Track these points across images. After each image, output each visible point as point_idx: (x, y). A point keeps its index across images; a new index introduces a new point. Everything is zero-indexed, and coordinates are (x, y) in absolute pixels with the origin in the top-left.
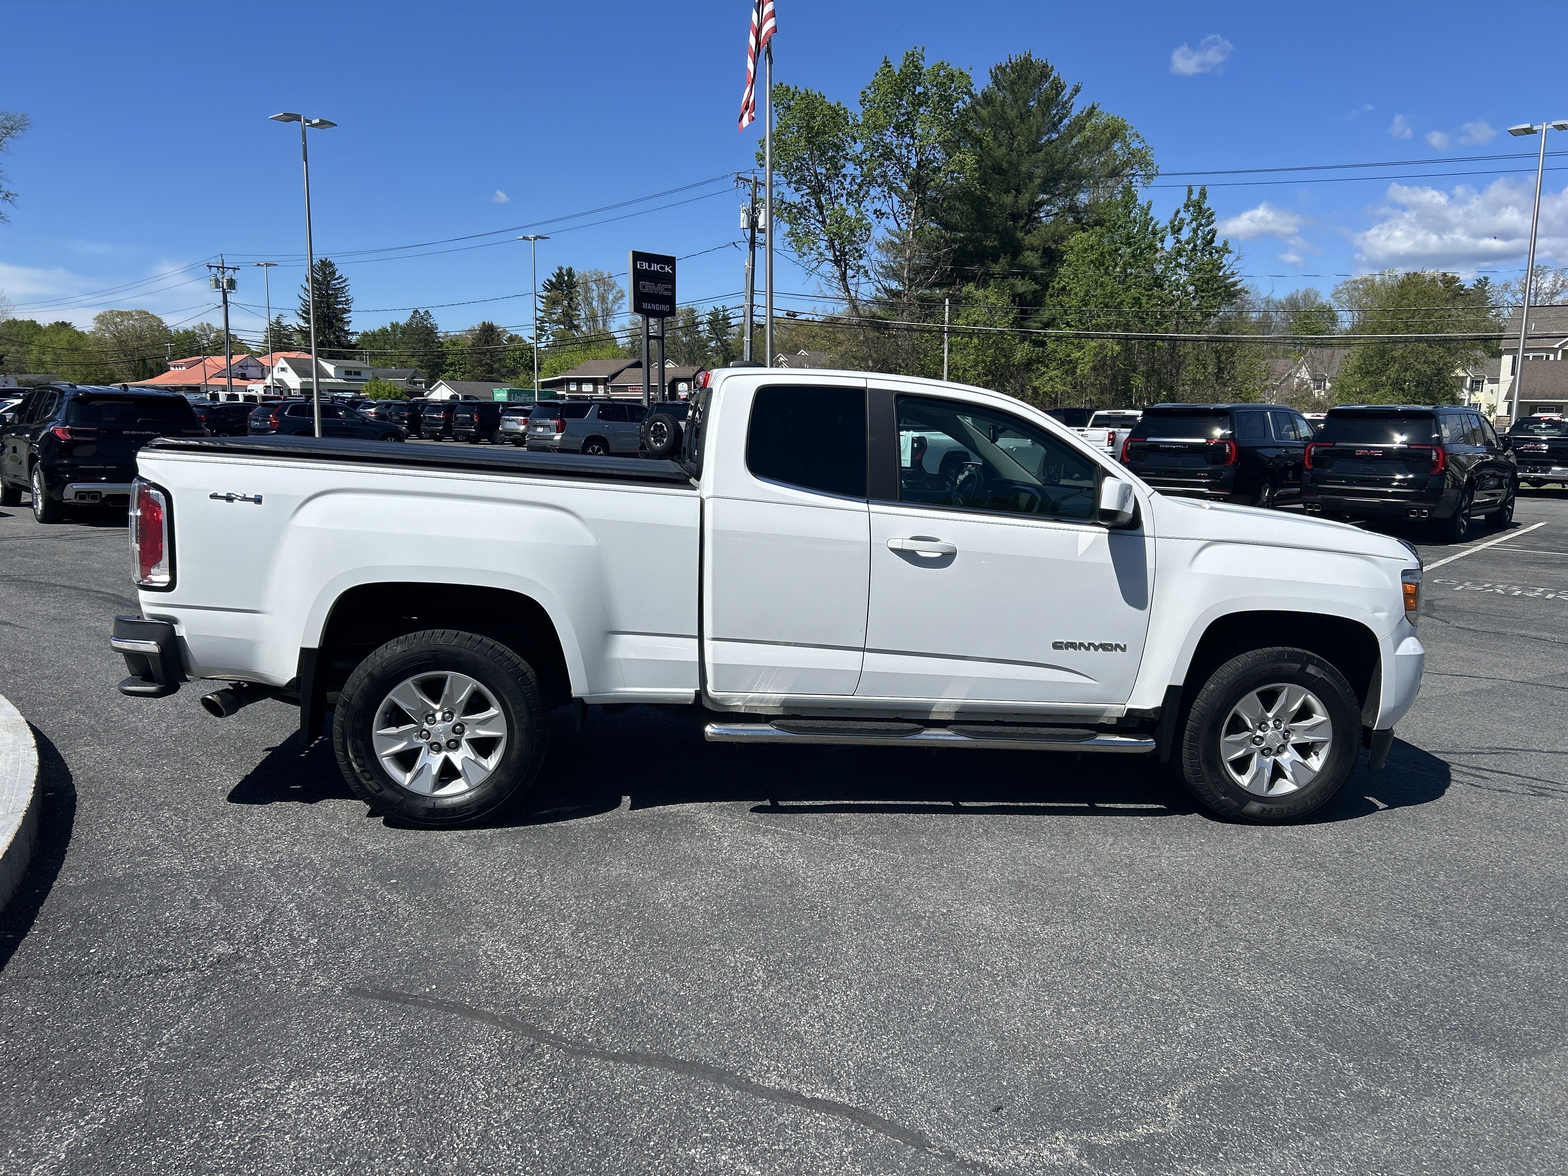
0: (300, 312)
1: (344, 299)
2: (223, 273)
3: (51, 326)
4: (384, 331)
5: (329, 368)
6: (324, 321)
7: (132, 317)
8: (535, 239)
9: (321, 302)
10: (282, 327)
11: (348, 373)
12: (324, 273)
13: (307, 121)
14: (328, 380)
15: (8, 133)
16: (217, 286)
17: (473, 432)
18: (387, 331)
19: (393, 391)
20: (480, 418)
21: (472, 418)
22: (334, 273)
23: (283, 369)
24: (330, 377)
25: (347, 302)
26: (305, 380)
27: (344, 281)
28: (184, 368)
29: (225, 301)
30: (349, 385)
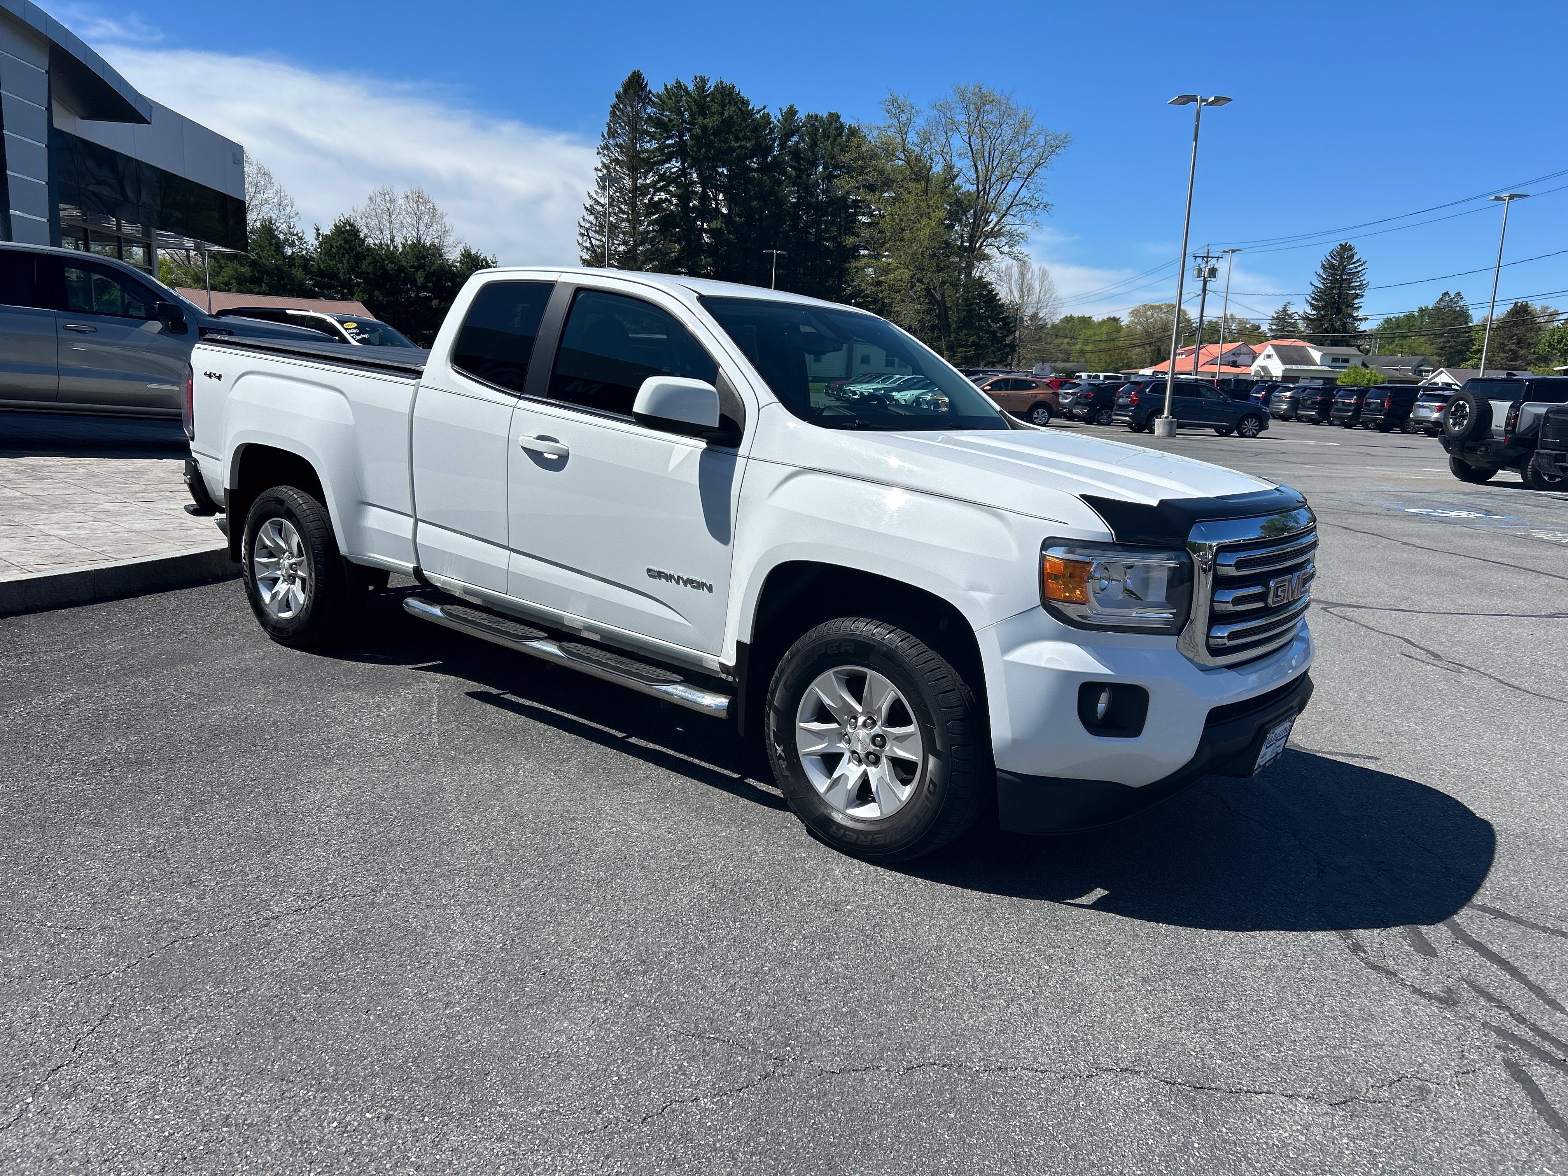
0: (1310, 299)
1: (1358, 284)
2: (1207, 262)
3: (1104, 322)
4: (1410, 317)
5: (1316, 355)
6: (1332, 308)
7: (1162, 309)
8: (1511, 197)
9: (1332, 288)
10: (1287, 315)
11: (1335, 360)
12: (1342, 258)
13: (1203, 100)
14: (1313, 368)
15: (1053, 151)
16: (1199, 276)
17: (1380, 419)
18: (1414, 316)
19: (1373, 378)
20: (1393, 403)
21: (1382, 404)
22: (1352, 256)
23: (1269, 356)
24: (1316, 364)
25: (1361, 287)
26: (1288, 367)
27: (1362, 265)
28: (1184, 356)
29: (1204, 290)
30: (1334, 372)
